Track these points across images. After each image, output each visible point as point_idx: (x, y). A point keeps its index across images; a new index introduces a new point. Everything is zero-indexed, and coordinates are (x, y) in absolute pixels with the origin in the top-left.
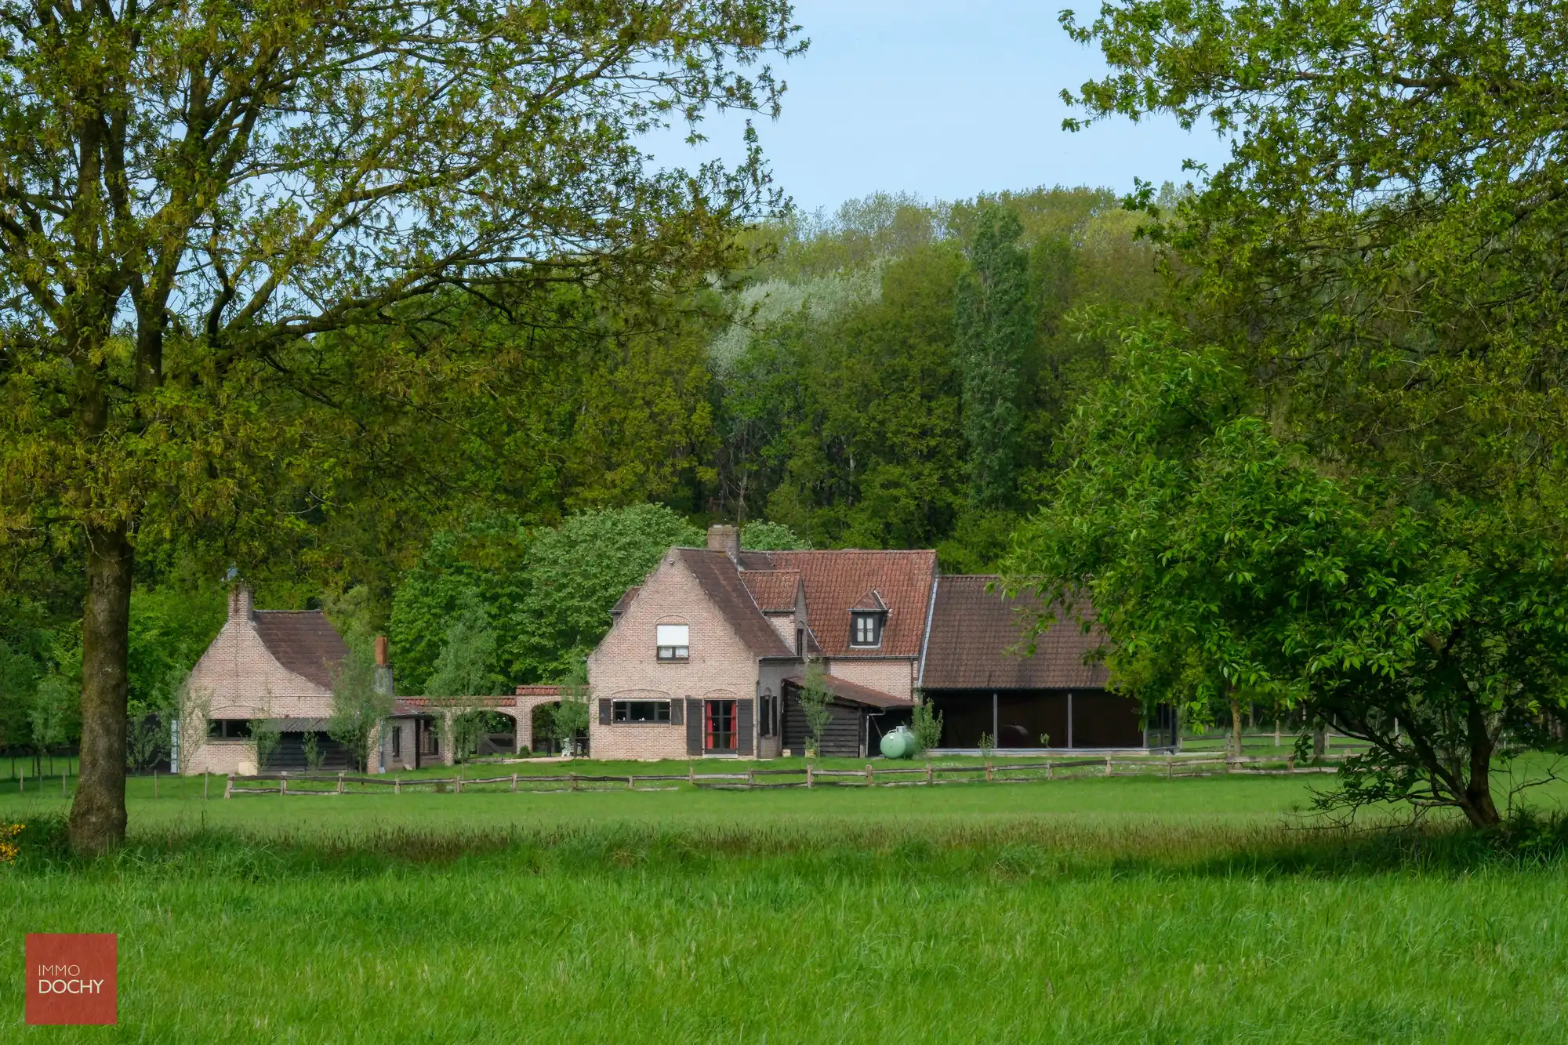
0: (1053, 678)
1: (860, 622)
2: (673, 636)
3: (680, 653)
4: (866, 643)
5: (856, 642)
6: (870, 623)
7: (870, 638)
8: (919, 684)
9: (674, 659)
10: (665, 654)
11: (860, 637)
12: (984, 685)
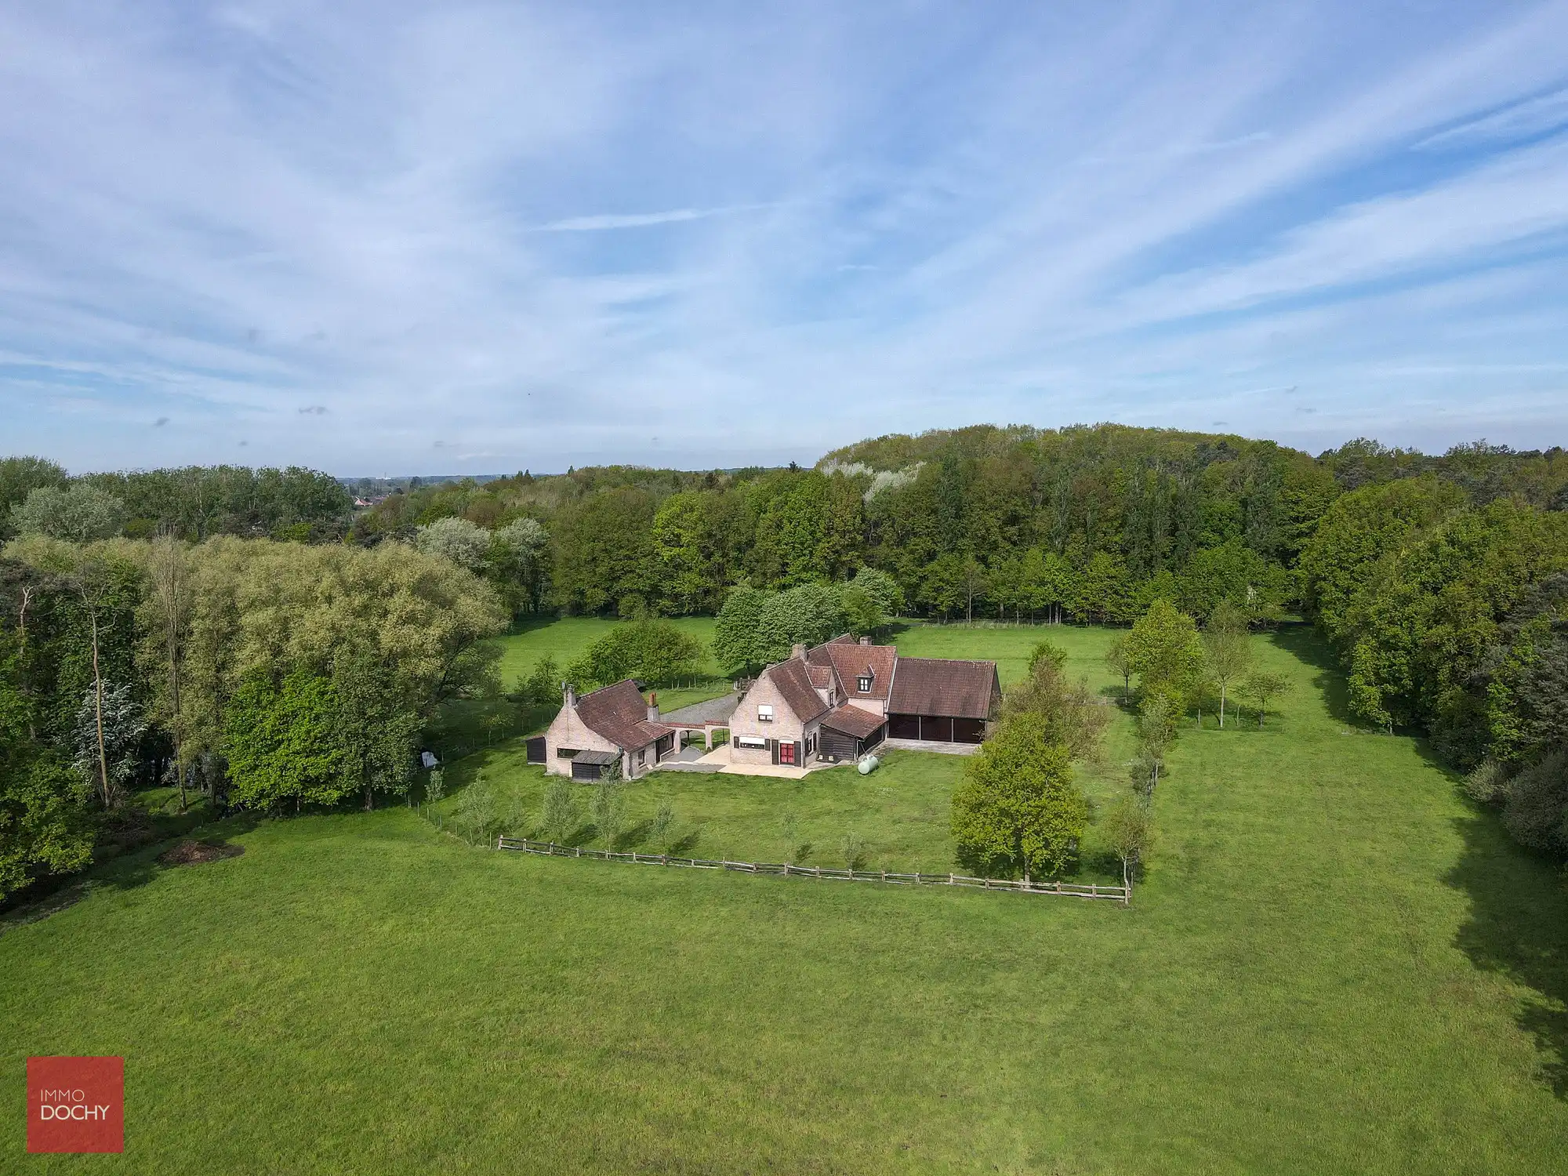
0: (945, 712)
1: (862, 681)
2: (765, 710)
3: (768, 718)
4: (864, 690)
5: (860, 690)
6: (866, 681)
7: (866, 689)
8: (887, 711)
9: (766, 720)
10: (763, 718)
11: (862, 687)
12: (914, 712)
